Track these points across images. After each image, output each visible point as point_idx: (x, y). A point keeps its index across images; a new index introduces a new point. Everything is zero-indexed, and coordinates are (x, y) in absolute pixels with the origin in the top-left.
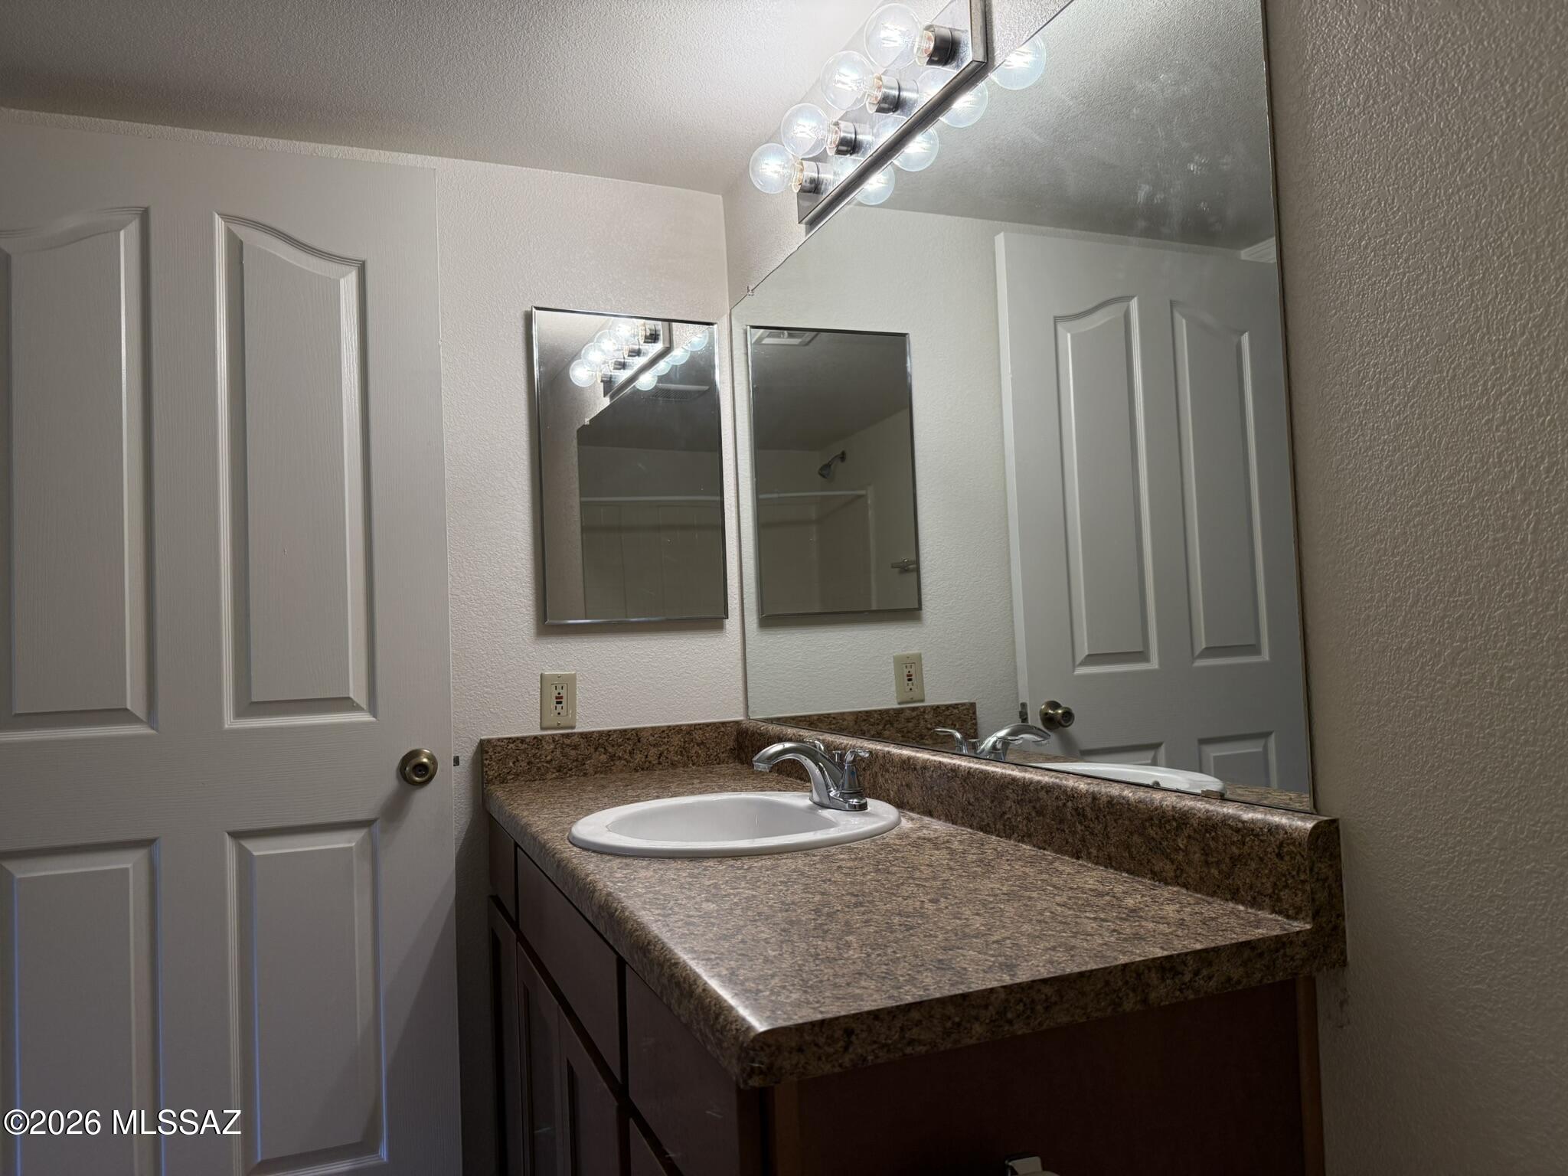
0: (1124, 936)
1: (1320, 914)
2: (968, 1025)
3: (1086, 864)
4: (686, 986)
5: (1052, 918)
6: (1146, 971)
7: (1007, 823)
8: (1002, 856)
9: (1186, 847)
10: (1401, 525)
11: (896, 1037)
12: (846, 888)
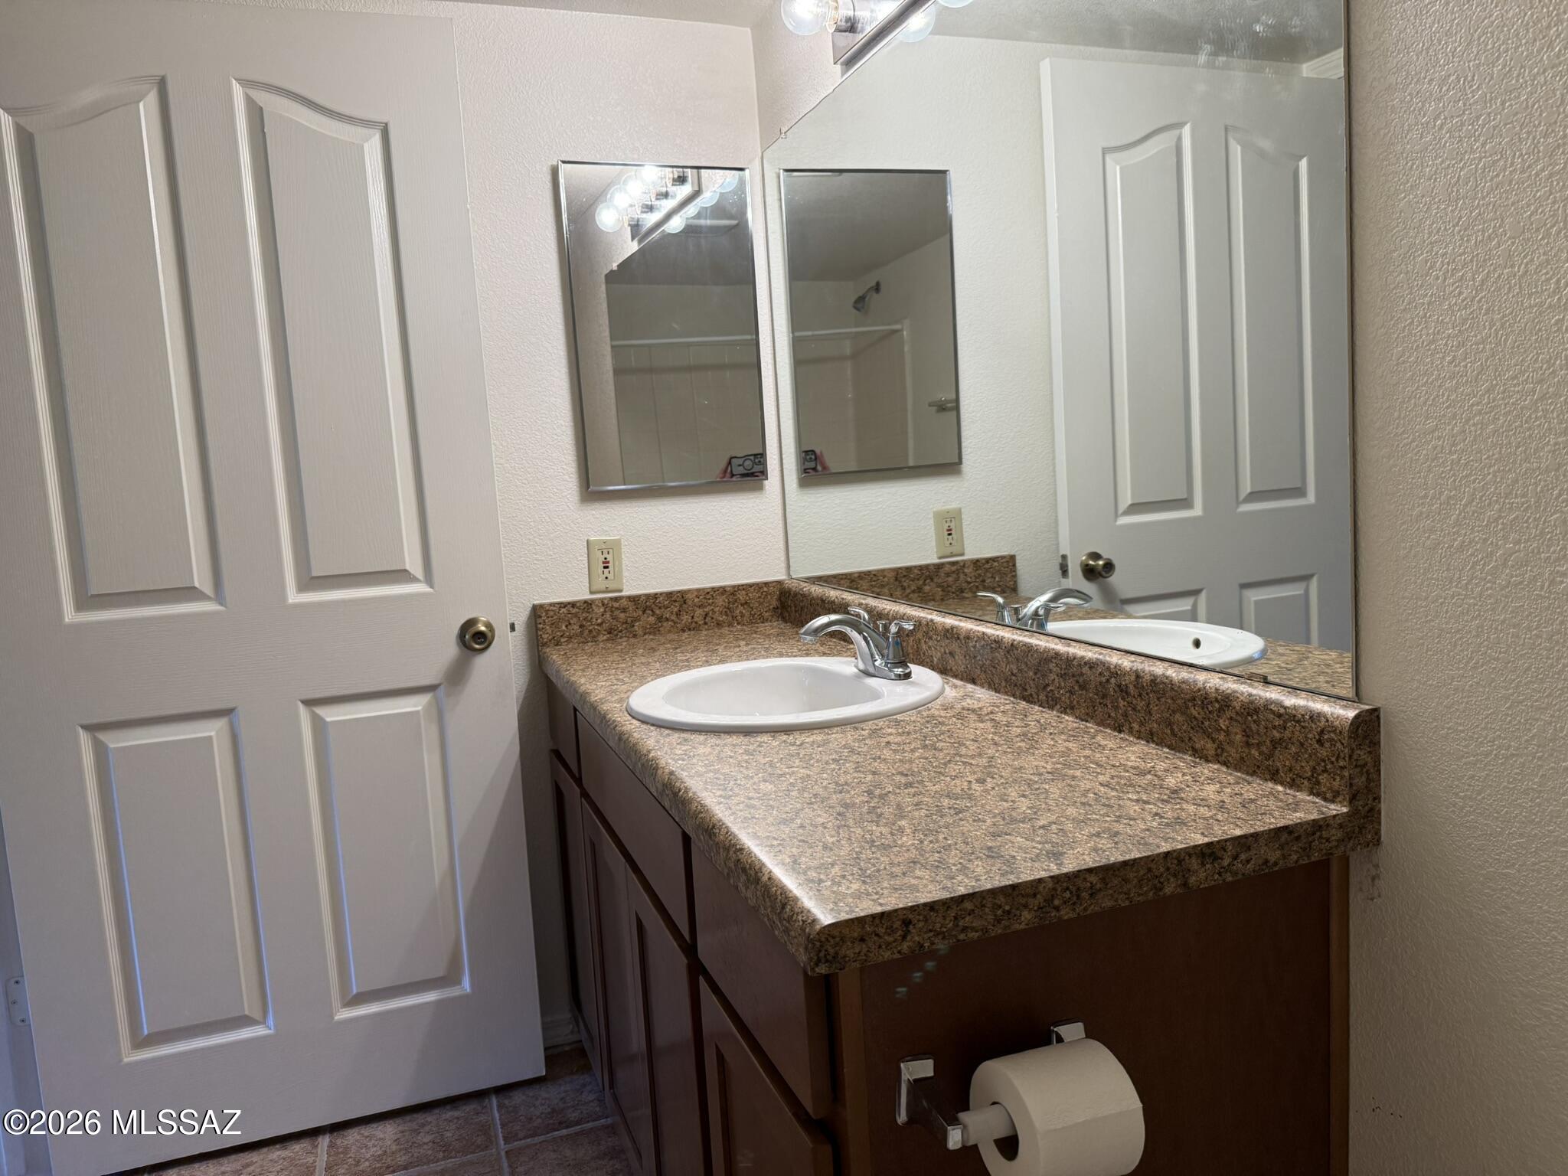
0: (1166, 821)
1: (1358, 798)
2: (1018, 913)
3: (1127, 737)
4: (752, 873)
5: (1096, 800)
6: (1187, 858)
7: (1050, 695)
8: (1046, 729)
9: (1228, 727)
10: (1460, 423)
11: (950, 925)
12: (896, 767)
